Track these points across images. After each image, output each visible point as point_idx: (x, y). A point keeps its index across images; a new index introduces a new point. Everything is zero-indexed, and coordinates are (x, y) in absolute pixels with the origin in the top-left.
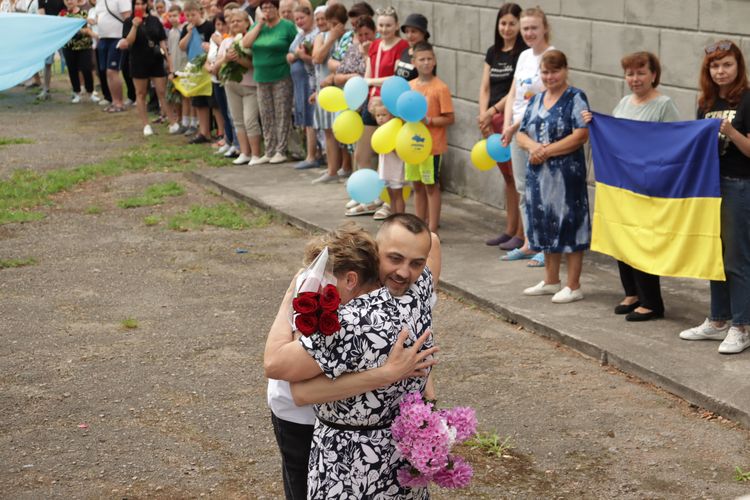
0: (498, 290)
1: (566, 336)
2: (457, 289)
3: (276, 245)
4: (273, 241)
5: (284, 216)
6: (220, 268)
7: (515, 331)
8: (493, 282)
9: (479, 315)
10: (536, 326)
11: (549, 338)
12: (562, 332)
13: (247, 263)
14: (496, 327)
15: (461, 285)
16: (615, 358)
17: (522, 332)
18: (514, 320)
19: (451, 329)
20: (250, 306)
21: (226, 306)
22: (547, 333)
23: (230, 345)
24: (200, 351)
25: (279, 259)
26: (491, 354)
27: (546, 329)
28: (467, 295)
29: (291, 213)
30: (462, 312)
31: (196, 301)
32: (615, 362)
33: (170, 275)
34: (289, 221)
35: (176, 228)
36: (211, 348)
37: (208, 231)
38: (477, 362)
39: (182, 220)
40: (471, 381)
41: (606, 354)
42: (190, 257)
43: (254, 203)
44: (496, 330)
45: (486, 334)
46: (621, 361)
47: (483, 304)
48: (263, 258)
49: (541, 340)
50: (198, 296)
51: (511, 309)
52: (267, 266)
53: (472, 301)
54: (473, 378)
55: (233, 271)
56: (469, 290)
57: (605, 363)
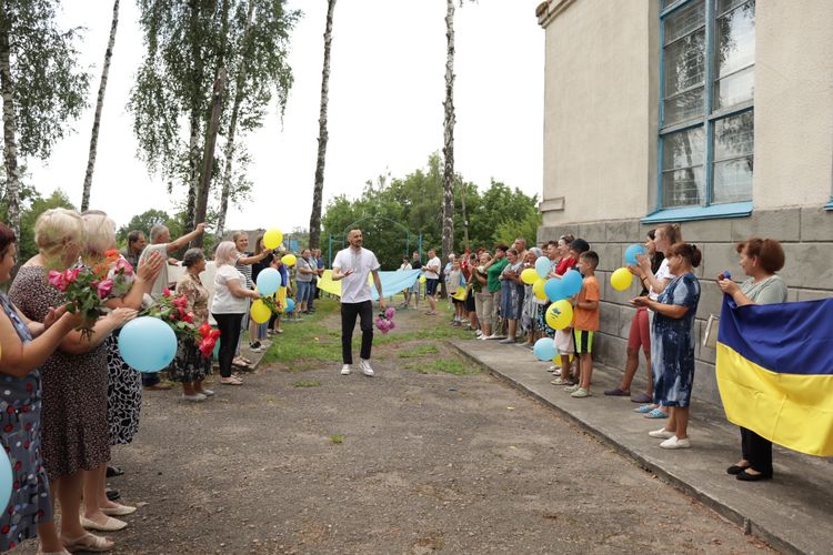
0: (634, 437)
1: (702, 495)
2: (600, 434)
3: (478, 387)
4: (478, 384)
5: (489, 369)
6: (432, 400)
7: (650, 479)
8: (630, 430)
9: (617, 458)
10: (671, 479)
11: (684, 493)
12: (698, 490)
13: (452, 398)
14: (632, 472)
15: (604, 430)
16: (762, 530)
17: (656, 481)
18: (649, 469)
19: (593, 472)
20: (436, 433)
21: (418, 431)
22: (682, 487)
23: (399, 470)
24: (370, 474)
25: (476, 397)
26: (631, 506)
27: (681, 483)
28: (608, 439)
29: (493, 368)
30: (603, 455)
31: (400, 424)
32: (761, 534)
33: (396, 402)
34: (491, 372)
35: (420, 371)
36: (381, 471)
37: (440, 374)
38: (617, 516)
39: (427, 367)
40: (610, 544)
41: (750, 522)
42: (418, 390)
43: (474, 360)
44: (632, 477)
45: (625, 480)
46: (769, 535)
47: (621, 450)
48: (465, 396)
49: (676, 492)
50: (404, 421)
51: (647, 458)
52: (464, 402)
53: (612, 446)
54: (613, 539)
55: (440, 403)
56: (610, 436)
57: (749, 532)
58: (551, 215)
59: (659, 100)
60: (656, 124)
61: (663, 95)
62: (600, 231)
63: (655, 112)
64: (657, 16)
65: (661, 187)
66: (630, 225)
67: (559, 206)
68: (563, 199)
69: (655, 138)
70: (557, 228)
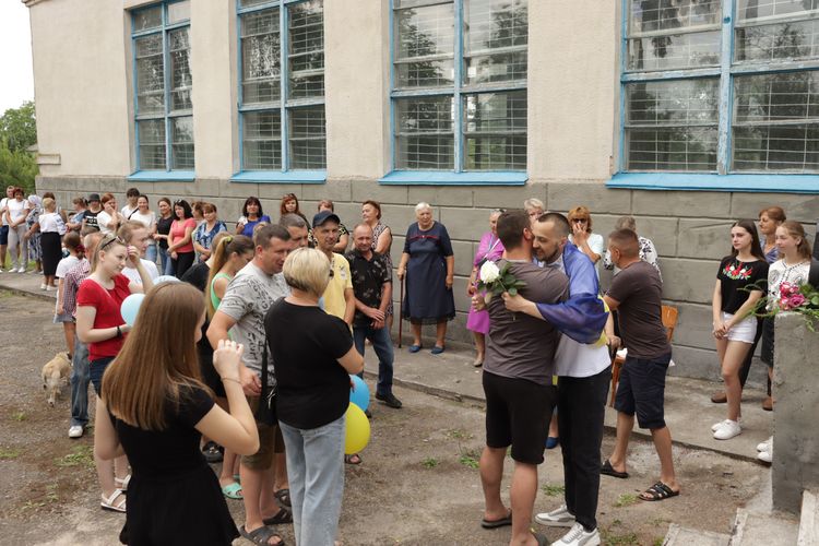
58: (48, 167)
59: (134, 95)
60: (132, 112)
61: (137, 92)
62: (94, 183)
63: (132, 104)
64: (130, 36)
65: (138, 156)
66: (119, 180)
67: (56, 162)
68: (59, 156)
69: (133, 122)
70: (56, 179)
